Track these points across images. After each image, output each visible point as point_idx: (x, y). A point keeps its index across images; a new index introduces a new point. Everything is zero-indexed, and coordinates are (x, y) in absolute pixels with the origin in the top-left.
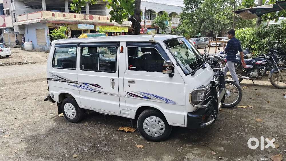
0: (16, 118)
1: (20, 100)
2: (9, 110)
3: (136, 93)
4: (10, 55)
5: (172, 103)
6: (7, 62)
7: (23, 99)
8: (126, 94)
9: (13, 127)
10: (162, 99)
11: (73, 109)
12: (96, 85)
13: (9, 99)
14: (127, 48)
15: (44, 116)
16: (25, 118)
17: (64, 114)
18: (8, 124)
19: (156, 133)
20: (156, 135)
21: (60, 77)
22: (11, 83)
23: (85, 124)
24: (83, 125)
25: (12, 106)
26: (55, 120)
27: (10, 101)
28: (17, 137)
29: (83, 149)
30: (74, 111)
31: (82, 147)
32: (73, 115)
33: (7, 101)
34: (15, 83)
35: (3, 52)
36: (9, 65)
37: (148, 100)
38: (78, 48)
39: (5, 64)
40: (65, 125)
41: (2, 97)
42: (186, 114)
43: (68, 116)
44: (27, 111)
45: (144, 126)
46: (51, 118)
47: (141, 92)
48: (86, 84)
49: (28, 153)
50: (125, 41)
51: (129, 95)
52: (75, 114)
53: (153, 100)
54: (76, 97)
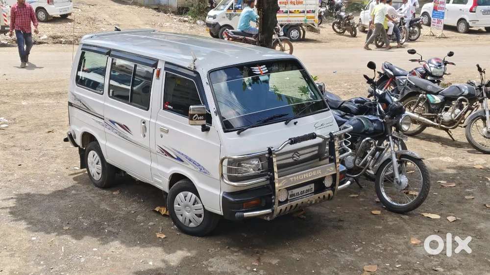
0: (20, 165)
1: (43, 134)
2: (17, 150)
3: (168, 149)
4: (70, 14)
5: (206, 173)
6: (59, 34)
7: (49, 132)
8: (158, 149)
9: (10, 178)
10: (195, 164)
11: (99, 163)
12: (126, 126)
13: (25, 129)
14: (165, 73)
15: (63, 169)
16: (33, 167)
17: (88, 170)
18: (5, 172)
19: (190, 221)
20: (192, 225)
21: (83, 104)
22: (42, 94)
23: (114, 193)
24: (110, 193)
25: (24, 144)
26: (75, 179)
27: (25, 132)
28: (10, 192)
29: (83, 223)
30: (100, 166)
31: (83, 220)
32: (99, 174)
33: (21, 132)
34: (49, 95)
35: (53, 6)
36: (61, 42)
37: (181, 163)
38: (109, 57)
39: (54, 38)
40: (83, 188)
41: (15, 123)
42: (221, 195)
43: (92, 175)
44: (43, 155)
45: (176, 206)
46: (72, 175)
47: (173, 149)
48: (113, 122)
49: (11, 213)
50: (163, 61)
51: (161, 152)
52: (100, 171)
53: (186, 165)
54: (101, 142)
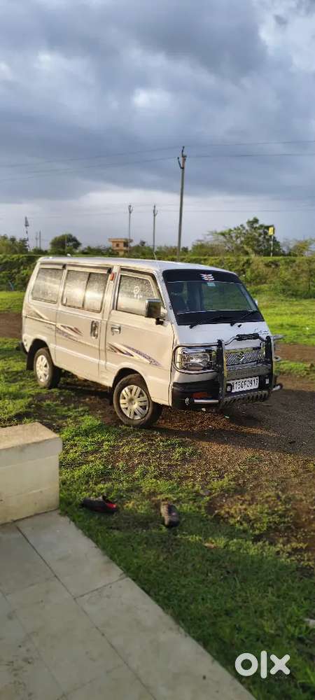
8: (107, 346)
12: (76, 329)
21: (37, 314)
30: (47, 369)
32: (46, 375)
47: (124, 345)
51: (111, 349)
54: (51, 346)
